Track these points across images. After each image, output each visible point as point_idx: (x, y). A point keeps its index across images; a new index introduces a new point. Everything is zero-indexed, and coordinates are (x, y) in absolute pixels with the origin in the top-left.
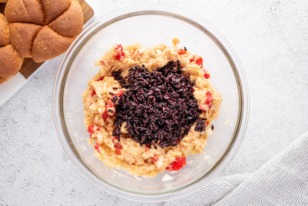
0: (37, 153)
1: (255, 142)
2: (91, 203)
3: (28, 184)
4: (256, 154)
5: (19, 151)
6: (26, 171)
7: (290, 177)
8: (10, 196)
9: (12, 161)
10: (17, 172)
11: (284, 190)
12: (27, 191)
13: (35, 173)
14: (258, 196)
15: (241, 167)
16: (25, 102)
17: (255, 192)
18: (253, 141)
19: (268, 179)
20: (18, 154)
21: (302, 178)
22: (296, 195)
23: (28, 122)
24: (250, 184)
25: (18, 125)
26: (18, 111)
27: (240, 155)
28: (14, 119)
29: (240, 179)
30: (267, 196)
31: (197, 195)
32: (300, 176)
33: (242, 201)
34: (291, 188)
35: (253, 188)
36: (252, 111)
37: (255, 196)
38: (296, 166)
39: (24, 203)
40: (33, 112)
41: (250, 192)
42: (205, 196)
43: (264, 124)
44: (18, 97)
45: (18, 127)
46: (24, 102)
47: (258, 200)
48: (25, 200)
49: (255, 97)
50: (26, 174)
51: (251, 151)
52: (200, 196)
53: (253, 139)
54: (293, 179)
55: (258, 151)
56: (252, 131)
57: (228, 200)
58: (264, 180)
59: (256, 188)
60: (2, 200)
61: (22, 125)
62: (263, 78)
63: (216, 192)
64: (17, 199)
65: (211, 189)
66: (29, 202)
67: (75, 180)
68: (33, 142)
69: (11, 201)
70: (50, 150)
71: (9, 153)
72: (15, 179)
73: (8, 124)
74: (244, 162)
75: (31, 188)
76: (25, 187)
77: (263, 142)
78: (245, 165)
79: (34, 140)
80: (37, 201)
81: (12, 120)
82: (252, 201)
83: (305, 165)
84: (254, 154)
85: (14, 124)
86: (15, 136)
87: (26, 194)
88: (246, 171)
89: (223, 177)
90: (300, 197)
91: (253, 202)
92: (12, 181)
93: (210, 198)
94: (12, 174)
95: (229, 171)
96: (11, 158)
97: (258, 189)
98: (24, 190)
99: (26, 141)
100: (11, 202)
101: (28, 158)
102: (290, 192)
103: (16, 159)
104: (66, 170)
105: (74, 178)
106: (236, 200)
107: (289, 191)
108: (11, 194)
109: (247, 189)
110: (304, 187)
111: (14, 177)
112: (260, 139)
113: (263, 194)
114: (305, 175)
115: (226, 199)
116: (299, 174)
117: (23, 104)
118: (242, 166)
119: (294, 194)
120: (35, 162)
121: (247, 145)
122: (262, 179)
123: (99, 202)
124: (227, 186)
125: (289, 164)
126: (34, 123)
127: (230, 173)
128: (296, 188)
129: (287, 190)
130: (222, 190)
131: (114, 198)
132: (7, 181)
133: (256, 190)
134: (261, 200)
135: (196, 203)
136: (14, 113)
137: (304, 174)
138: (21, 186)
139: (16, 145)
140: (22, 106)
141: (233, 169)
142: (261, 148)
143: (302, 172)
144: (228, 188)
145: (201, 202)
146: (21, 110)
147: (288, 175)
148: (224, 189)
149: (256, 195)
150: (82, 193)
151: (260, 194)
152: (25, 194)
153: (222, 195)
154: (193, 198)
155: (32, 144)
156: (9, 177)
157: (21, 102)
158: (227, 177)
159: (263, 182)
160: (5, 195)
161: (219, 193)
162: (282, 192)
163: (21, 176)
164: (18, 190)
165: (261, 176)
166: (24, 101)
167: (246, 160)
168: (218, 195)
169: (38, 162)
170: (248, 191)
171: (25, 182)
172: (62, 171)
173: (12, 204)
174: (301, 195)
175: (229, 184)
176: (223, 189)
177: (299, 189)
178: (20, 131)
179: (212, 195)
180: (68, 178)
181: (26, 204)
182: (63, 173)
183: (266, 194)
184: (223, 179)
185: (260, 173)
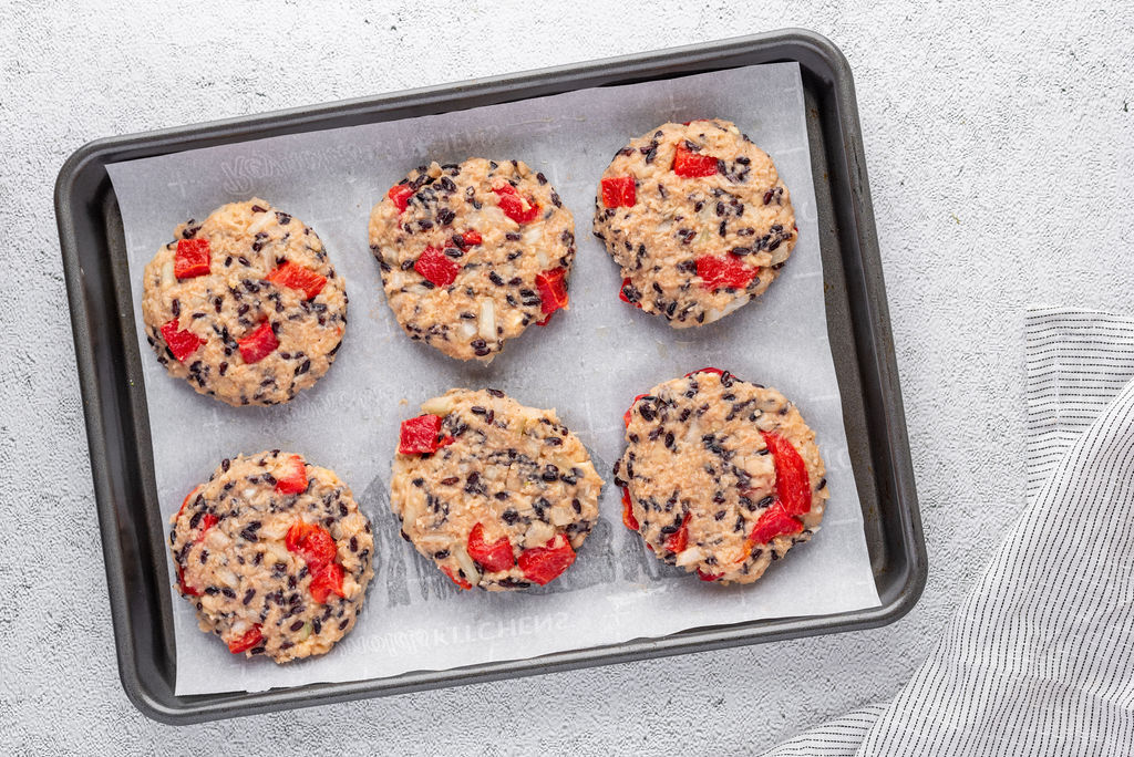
0: (80, 522)
3: (60, 626)
5: (22, 521)
6: (51, 583)
7: (1012, 683)
10: (22, 591)
11: (1009, 731)
12: (59, 647)
13: (79, 587)
16: (28, 361)
20: (19, 532)
21: (1055, 674)
22: (1054, 736)
23: (40, 423)
24: (890, 738)
25: (12, 435)
26: (6, 390)
32: (1049, 671)
34: (1029, 716)
38: (1020, 643)
40: (55, 389)
45: (12, 444)
46: (22, 359)
48: (54, 679)
50: (52, 596)
54: (1025, 686)
61: (22, 434)
64: (30, 678)
66: (68, 683)
68: (65, 488)
69: (11, 684)
72: (16, 613)
75: (72, 637)
76: (53, 637)
79: (66, 482)
80: (94, 677)
83: (1051, 631)
87: (56, 657)
90: (1070, 739)
92: (9, 622)
94: (5, 596)
98: (49, 648)
99: (43, 486)
100: (11, 690)
101: (54, 542)
102: (1032, 730)
107: (1025, 729)
110: (1075, 699)
111: (13, 606)
114: (1064, 661)
116: (1042, 664)
119: (1047, 734)
120: (78, 551)
126: (63, 426)
128: (1050, 714)
129: (1018, 727)
137: (1057, 660)
138: (40, 634)
139: (11, 502)
140: (18, 374)
143: (1050, 657)
146: (16, 387)
147: (1004, 681)
155: (62, 493)
157: (15, 359)
162: (1006, 740)
163: (34, 603)
164: (30, 649)
166: (25, 357)
169: (88, 551)
171: (50, 620)
174: (1071, 730)
177: (1058, 711)
178: (20, 454)
181: (58, 691)
185: (914, 698)
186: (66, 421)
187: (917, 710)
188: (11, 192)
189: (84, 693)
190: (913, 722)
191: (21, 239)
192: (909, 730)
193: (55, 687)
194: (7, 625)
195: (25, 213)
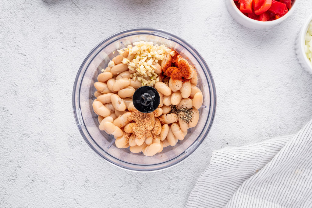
0: (38, 143)
1: (293, 98)
2: (110, 192)
3: (32, 180)
4: (296, 111)
5: (17, 144)
6: (28, 165)
8: (13, 197)
9: (10, 156)
10: (18, 169)
12: (33, 188)
13: (39, 166)
14: (305, 159)
15: (279, 129)
16: (15, 86)
17: (301, 155)
18: (290, 96)
20: (15, 148)
23: (21, 108)
25: (11, 113)
26: (8, 97)
27: (277, 114)
28: (4, 107)
29: (281, 142)
31: (234, 168)
33: (285, 168)
36: (285, 61)
39: (31, 203)
40: (26, 95)
42: (243, 167)
43: (301, 75)
44: (5, 81)
45: (11, 116)
46: (13, 85)
48: (32, 199)
49: (287, 44)
50: (29, 170)
51: (290, 109)
52: (237, 169)
53: (290, 94)
55: (297, 107)
56: (288, 85)
60: (5, 203)
61: (15, 112)
62: (294, 19)
63: (255, 162)
64: (23, 200)
65: (249, 159)
66: (37, 201)
67: (86, 168)
68: (32, 131)
69: (16, 202)
70: (52, 138)
71: (4, 147)
72: (16, 177)
74: (283, 122)
75: (37, 184)
76: (30, 184)
77: (302, 96)
78: (284, 125)
79: (32, 129)
80: (46, 198)
81: (2, 109)
84: (294, 111)
85: (5, 112)
86: (8, 127)
87: (32, 192)
88: (286, 133)
89: (260, 143)
91: (299, 167)
92: (14, 180)
93: (248, 170)
94: (12, 171)
95: (267, 135)
96: (8, 154)
98: (29, 189)
99: (23, 130)
100: (16, 204)
101: (28, 150)
103: (14, 154)
104: (75, 159)
105: (85, 167)
106: (279, 168)
108: (14, 194)
111: (15, 174)
112: (299, 93)
118: (281, 127)
120: (37, 153)
121: (284, 102)
123: (119, 190)
124: (268, 153)
126: (29, 109)
127: (268, 137)
130: (261, 158)
131: (136, 184)
132: (7, 180)
133: (302, 153)
134: (308, 163)
135: (232, 176)
136: (4, 100)
138: (25, 184)
139: (12, 137)
140: (12, 90)
141: (270, 132)
142: (301, 103)
144: (268, 155)
145: (239, 175)
146: (11, 95)
149: (302, 159)
150: (97, 183)
152: (30, 192)
153: (262, 164)
154: (229, 171)
155: (30, 133)
156: (9, 175)
157: (10, 85)
158: (265, 142)
160: (8, 197)
161: (258, 162)
163: (23, 173)
164: (22, 189)
166: (14, 84)
167: (284, 119)
168: (257, 164)
169: (41, 153)
171: (29, 178)
172: (70, 160)
173: (17, 206)
175: (269, 150)
176: (263, 156)
178: (14, 119)
179: (251, 165)
180: (79, 167)
181: (33, 204)
182: (72, 162)
184: (261, 146)
186: (30, 107)
188: (5, 24)
189: (43, 204)
191: (10, 41)
193: (32, 202)
194: (13, 181)
195: (11, 32)
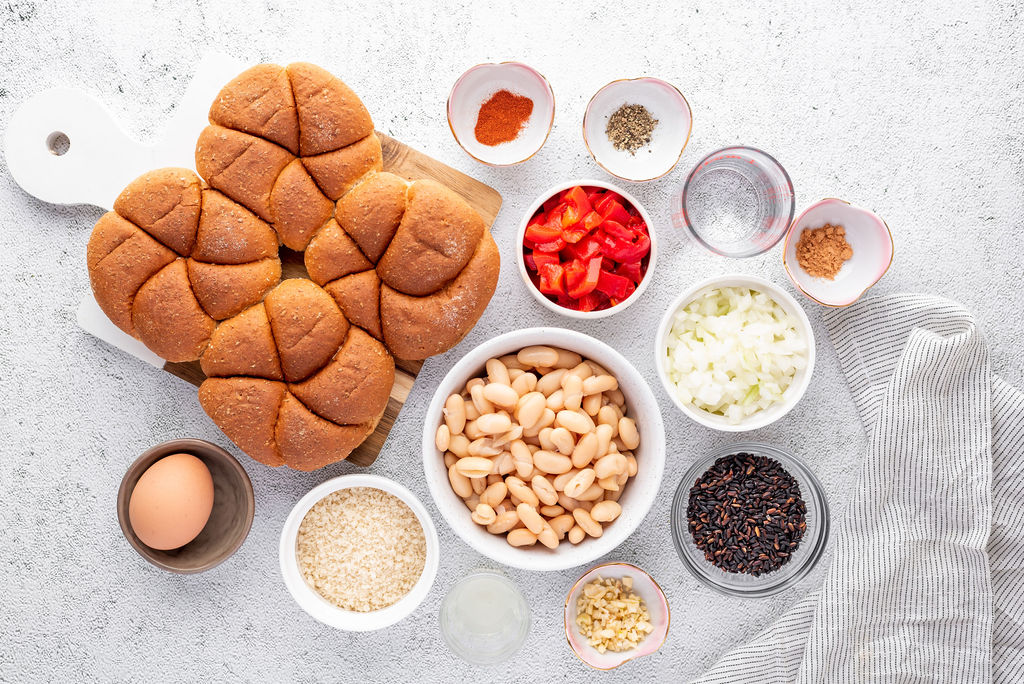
5: (106, 556)
7: (897, 549)
10: (110, 605)
11: (905, 582)
19: (856, 582)
21: (924, 535)
22: (935, 577)
30: (879, 615)
32: (919, 534)
34: (916, 568)
35: (841, 618)
37: (858, 631)
38: (895, 521)
39: (137, 673)
41: (841, 629)
47: (867, 634)
54: (907, 548)
57: (809, 673)
58: (851, 589)
59: (846, 614)
69: (107, 672)
72: (106, 622)
73: (68, 497)
82: (857, 643)
83: (913, 506)
86: (89, 522)
90: (946, 575)
97: (851, 614)
102: (920, 576)
107: (915, 577)
109: (830, 628)
110: (942, 547)
113: (869, 616)
114: (928, 525)
115: (804, 674)
116: (914, 530)
117: (97, 443)
119: (930, 576)
122: (845, 588)
125: (880, 527)
128: (928, 562)
129: (910, 577)
132: (89, 629)
137: (923, 525)
143: (918, 524)
147: (892, 549)
148: (783, 656)
151: (864, 620)
152: (136, 652)
159: (851, 592)
162: (904, 588)
165: (840, 584)
170: (835, 628)
171: (132, 624)
174: (945, 569)
177: (933, 559)
183: (875, 612)
185: (835, 580)
187: (840, 588)
190: (840, 596)
192: (840, 603)
